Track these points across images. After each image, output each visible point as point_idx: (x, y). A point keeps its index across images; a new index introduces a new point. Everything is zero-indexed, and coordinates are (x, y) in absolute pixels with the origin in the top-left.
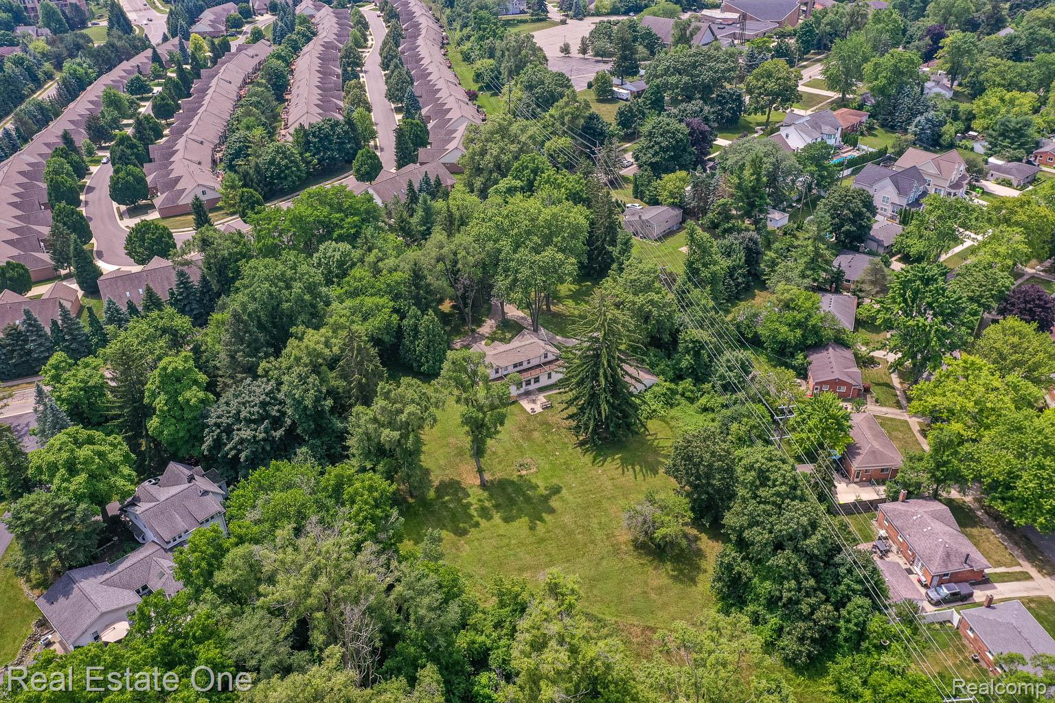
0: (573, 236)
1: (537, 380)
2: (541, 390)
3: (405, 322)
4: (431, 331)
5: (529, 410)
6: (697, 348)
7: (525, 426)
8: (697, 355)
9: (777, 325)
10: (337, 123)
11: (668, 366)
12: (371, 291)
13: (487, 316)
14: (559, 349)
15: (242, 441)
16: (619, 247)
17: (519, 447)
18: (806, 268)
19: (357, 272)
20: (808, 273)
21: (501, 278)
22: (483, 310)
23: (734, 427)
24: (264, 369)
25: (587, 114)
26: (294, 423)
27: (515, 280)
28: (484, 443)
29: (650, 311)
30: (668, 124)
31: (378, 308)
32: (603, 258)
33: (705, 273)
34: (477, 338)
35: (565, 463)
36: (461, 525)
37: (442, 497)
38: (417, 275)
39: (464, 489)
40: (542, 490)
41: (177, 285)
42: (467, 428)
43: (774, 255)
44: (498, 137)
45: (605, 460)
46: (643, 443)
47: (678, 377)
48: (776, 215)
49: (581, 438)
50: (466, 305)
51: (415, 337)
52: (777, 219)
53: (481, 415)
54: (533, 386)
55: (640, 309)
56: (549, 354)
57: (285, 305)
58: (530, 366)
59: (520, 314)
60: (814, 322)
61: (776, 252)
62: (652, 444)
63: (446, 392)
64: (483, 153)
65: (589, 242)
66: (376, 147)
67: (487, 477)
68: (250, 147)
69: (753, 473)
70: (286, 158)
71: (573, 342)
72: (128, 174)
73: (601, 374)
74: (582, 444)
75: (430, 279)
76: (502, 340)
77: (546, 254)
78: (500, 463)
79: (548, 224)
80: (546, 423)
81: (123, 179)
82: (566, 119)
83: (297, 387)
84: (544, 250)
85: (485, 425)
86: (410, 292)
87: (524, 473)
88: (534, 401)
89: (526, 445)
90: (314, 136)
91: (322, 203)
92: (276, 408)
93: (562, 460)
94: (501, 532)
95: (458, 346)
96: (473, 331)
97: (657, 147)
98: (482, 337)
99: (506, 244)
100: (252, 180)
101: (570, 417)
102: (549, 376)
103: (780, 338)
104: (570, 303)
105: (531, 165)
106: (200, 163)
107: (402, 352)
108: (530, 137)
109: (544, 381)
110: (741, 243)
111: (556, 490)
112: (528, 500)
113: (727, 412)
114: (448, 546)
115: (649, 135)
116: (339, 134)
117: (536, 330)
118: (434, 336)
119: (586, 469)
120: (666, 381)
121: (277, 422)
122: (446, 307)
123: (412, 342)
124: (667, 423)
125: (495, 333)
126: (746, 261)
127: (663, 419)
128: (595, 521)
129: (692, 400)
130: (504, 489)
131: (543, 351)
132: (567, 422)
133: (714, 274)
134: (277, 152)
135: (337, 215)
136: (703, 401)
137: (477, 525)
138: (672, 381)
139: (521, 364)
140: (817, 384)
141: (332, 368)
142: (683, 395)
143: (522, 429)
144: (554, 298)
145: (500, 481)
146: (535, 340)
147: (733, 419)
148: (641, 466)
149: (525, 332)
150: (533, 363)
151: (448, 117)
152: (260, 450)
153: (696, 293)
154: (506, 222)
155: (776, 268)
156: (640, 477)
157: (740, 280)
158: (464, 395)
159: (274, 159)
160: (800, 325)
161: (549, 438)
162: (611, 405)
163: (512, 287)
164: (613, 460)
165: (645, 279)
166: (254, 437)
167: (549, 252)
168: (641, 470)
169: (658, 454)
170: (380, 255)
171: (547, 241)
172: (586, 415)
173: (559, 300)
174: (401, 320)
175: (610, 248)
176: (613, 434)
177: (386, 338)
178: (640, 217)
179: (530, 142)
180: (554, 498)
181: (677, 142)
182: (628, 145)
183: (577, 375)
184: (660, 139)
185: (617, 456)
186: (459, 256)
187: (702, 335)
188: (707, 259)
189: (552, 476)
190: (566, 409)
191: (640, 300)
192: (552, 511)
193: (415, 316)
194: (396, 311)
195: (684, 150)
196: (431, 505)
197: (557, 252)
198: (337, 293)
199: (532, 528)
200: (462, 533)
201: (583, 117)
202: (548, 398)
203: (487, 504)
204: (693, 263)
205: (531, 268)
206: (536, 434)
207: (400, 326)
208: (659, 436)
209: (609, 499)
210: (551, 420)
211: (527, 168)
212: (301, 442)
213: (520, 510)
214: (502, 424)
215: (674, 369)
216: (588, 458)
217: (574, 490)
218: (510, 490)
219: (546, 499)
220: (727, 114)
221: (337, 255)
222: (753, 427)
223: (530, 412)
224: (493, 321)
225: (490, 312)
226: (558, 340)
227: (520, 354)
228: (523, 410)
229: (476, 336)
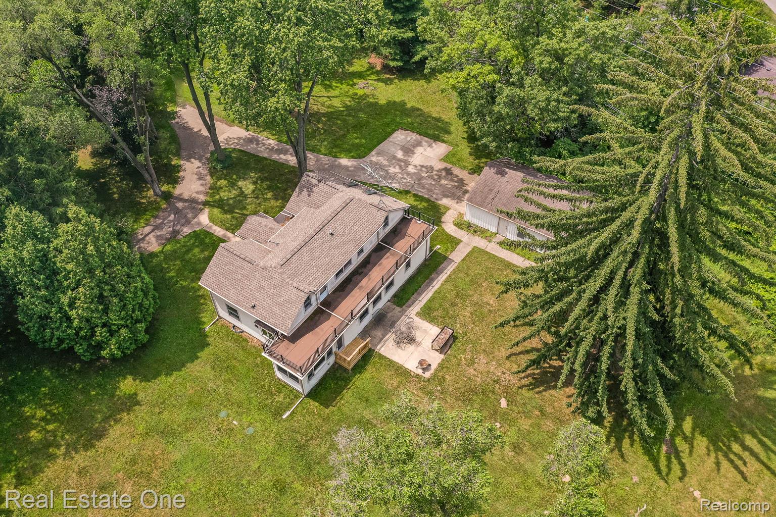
5: (413, 367)
13: (178, 155)
34: (185, 211)
45: (676, 452)
51: (55, 287)
54: (384, 300)
56: (391, 217)
58: (362, 257)
80: (474, 390)
88: (410, 338)
96: (167, 197)
98: (195, 205)
102: (408, 263)
107: (30, 328)
109: (400, 279)
125: (215, 188)
146: (346, 191)
150: (368, 248)
164: (690, 442)
202: (428, 314)
210: (477, 376)
216: (636, 462)
223: (420, 372)
224: (197, 163)
225: (179, 144)
226: (346, 168)
227: (337, 241)
228: (401, 372)
229: (180, 205)
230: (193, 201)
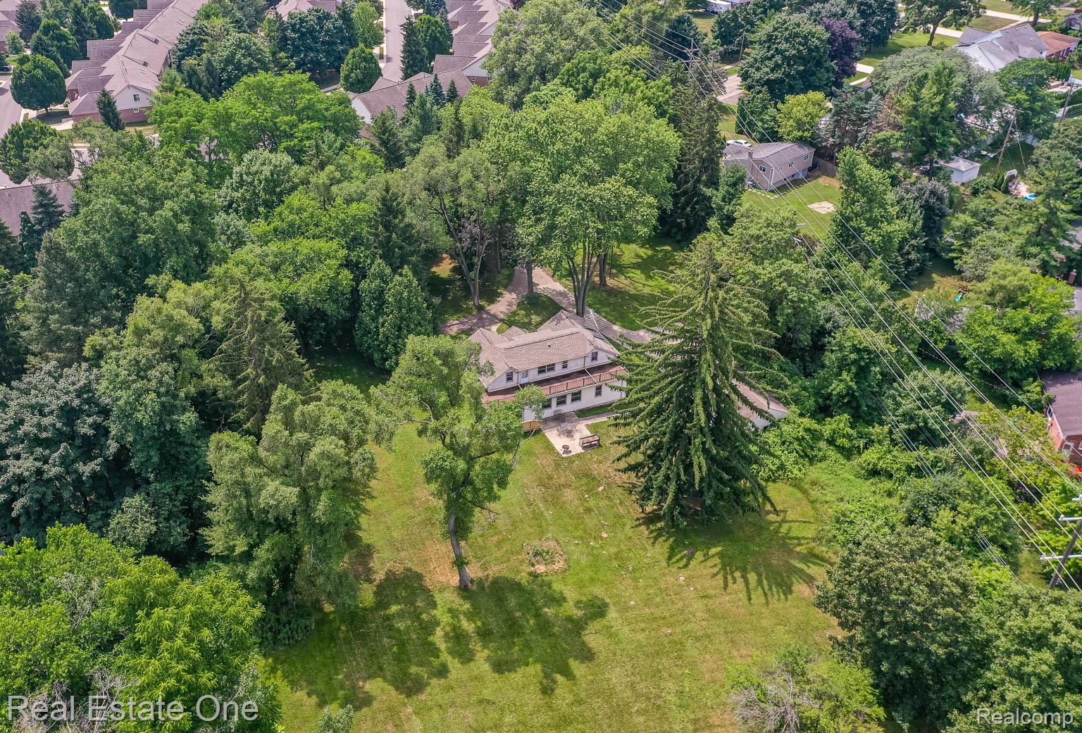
0: (651, 163)
1: (576, 397)
2: (583, 414)
3: (363, 285)
4: (405, 303)
5: (559, 448)
6: (863, 361)
7: (550, 478)
8: (862, 373)
9: (993, 331)
10: (327, 17)
11: (805, 389)
12: (313, 230)
13: (506, 287)
14: (617, 346)
15: (20, 480)
16: (723, 189)
17: (537, 517)
18: (1029, 242)
19: (295, 199)
20: (1034, 250)
21: (530, 222)
22: (500, 278)
23: (944, 516)
24: (93, 347)
25: (673, 17)
26: (123, 449)
27: (552, 227)
28: (469, 513)
29: (784, 291)
30: (798, 25)
31: (319, 257)
32: (693, 208)
33: (871, 236)
34: (485, 320)
35: (617, 556)
36: (413, 669)
37: (387, 607)
38: (390, 208)
39: (426, 591)
40: (570, 609)
41: (35, 208)
42: (434, 486)
43: (970, 220)
44: (544, 28)
45: (691, 557)
46: (761, 528)
47: (823, 410)
48: (961, 164)
49: (649, 509)
50: (471, 267)
51: (379, 311)
52: (964, 170)
53: (462, 465)
54: (569, 407)
55: (768, 285)
56: (600, 355)
57: (142, 239)
58: (566, 371)
59: (557, 286)
60: (1063, 331)
61: (974, 214)
62: (777, 532)
63: (400, 413)
64: (520, 51)
65: (677, 175)
66: (381, 57)
67: (473, 571)
68: (206, 41)
69: (1047, 655)
70: (250, 55)
71: (644, 336)
72: (36, 67)
73: (698, 400)
74: (650, 519)
75: (410, 217)
76: (528, 326)
77: (607, 185)
78: (499, 545)
79: (613, 139)
80: (588, 475)
81: (29, 72)
82: (645, 19)
83: (125, 385)
84: (603, 181)
85: (471, 483)
86: (377, 235)
87: (541, 569)
88: (569, 434)
89: (549, 514)
90: (293, 30)
91: (266, 99)
92: (90, 420)
93: (613, 550)
94: (487, 694)
95: (454, 330)
96: (481, 308)
97: (778, 58)
98: (494, 319)
99: (540, 167)
100: (200, 83)
101: (632, 468)
102: (598, 391)
103: (998, 352)
104: (638, 275)
105: (590, 66)
106: (145, 64)
107: (358, 333)
108: (592, 31)
109: (589, 399)
110: (915, 199)
111: (597, 610)
112: (544, 627)
113: (928, 484)
114: (381, 717)
115: (769, 40)
116: (328, 31)
117: (581, 313)
118: (410, 310)
119: (656, 572)
120: (802, 415)
121: (88, 447)
122: (444, 269)
123: (374, 319)
124: (805, 492)
125: (514, 313)
126: (924, 228)
127: (796, 483)
128: (671, 685)
129: (848, 453)
130: (501, 600)
131: (589, 349)
132: (625, 477)
133: (888, 238)
134: (239, 46)
135: (286, 118)
136: (871, 456)
137: (443, 672)
138: (812, 416)
139: (551, 367)
140: (1069, 438)
141: (206, 354)
142: (831, 442)
143: (544, 482)
144: (613, 267)
145: (495, 582)
146: (579, 328)
147: (940, 500)
148: (759, 575)
149: (563, 314)
150: (573, 367)
151: (482, 21)
152: (50, 497)
153: (850, 270)
154: (544, 131)
155: (974, 241)
156: (758, 597)
157: (913, 256)
158: (433, 424)
159: (233, 55)
160: (1035, 333)
161: (592, 503)
162: (712, 459)
163: (545, 240)
164: (707, 557)
165: (775, 236)
166: (39, 472)
167: (612, 183)
168: (760, 583)
169: (790, 552)
170: (338, 175)
171: (609, 168)
172: (663, 470)
173: (621, 269)
174: (357, 280)
175: (708, 192)
176: (711, 511)
177: (330, 308)
178: (750, 154)
179: (591, 38)
180: (595, 625)
181: (810, 50)
182: (728, 67)
183: (651, 397)
184: (784, 46)
185: (713, 551)
186: (462, 181)
187: (875, 340)
188: (877, 212)
189: (592, 580)
190: (626, 455)
191: (767, 270)
192: (587, 655)
193: (382, 276)
194: (348, 264)
195: (819, 64)
196: (364, 621)
197: (625, 185)
198: (259, 231)
199: (547, 690)
200: (411, 687)
201: (669, 21)
202: (594, 428)
203: (468, 626)
204: (848, 219)
205: (579, 206)
206: (569, 495)
207: (355, 291)
208: (791, 515)
209: (697, 639)
210: (597, 470)
211: (584, 69)
212: (136, 483)
213: (527, 646)
214: (503, 484)
215: (817, 393)
216: (660, 550)
217: (630, 614)
218: (512, 602)
219: (577, 626)
220: (872, 29)
221: (267, 170)
222: (982, 520)
223: (561, 452)
224: (514, 296)
225: (511, 281)
226: (615, 331)
227: (551, 350)
228: (550, 447)
229: (485, 316)
230: (495, 316)
